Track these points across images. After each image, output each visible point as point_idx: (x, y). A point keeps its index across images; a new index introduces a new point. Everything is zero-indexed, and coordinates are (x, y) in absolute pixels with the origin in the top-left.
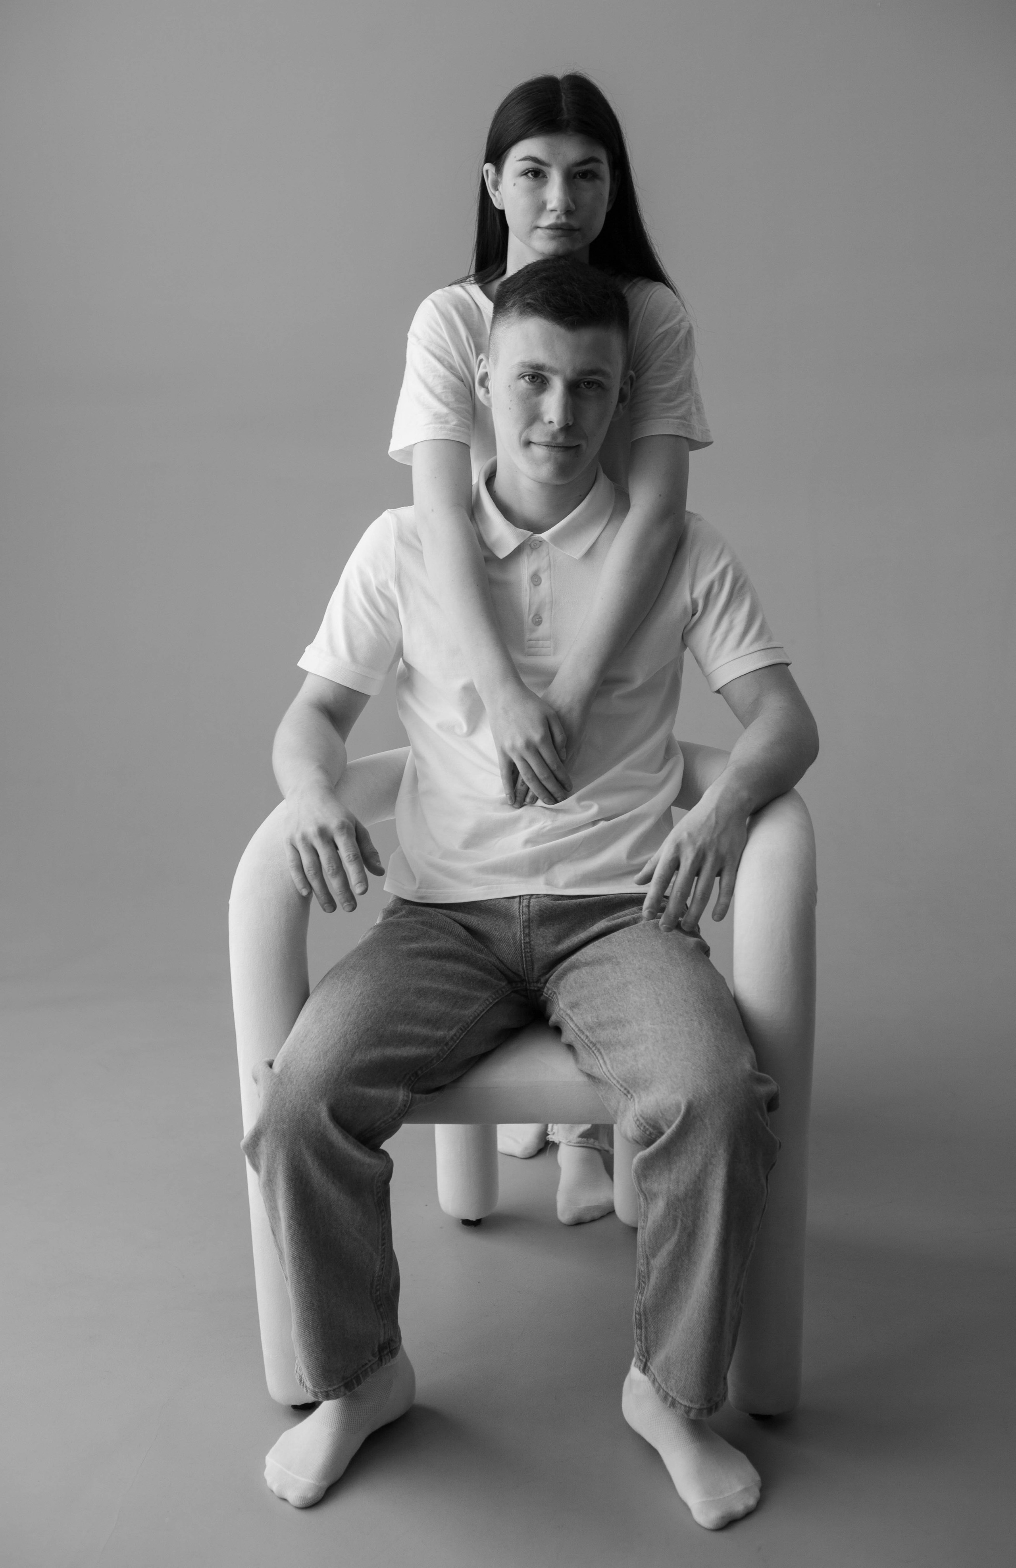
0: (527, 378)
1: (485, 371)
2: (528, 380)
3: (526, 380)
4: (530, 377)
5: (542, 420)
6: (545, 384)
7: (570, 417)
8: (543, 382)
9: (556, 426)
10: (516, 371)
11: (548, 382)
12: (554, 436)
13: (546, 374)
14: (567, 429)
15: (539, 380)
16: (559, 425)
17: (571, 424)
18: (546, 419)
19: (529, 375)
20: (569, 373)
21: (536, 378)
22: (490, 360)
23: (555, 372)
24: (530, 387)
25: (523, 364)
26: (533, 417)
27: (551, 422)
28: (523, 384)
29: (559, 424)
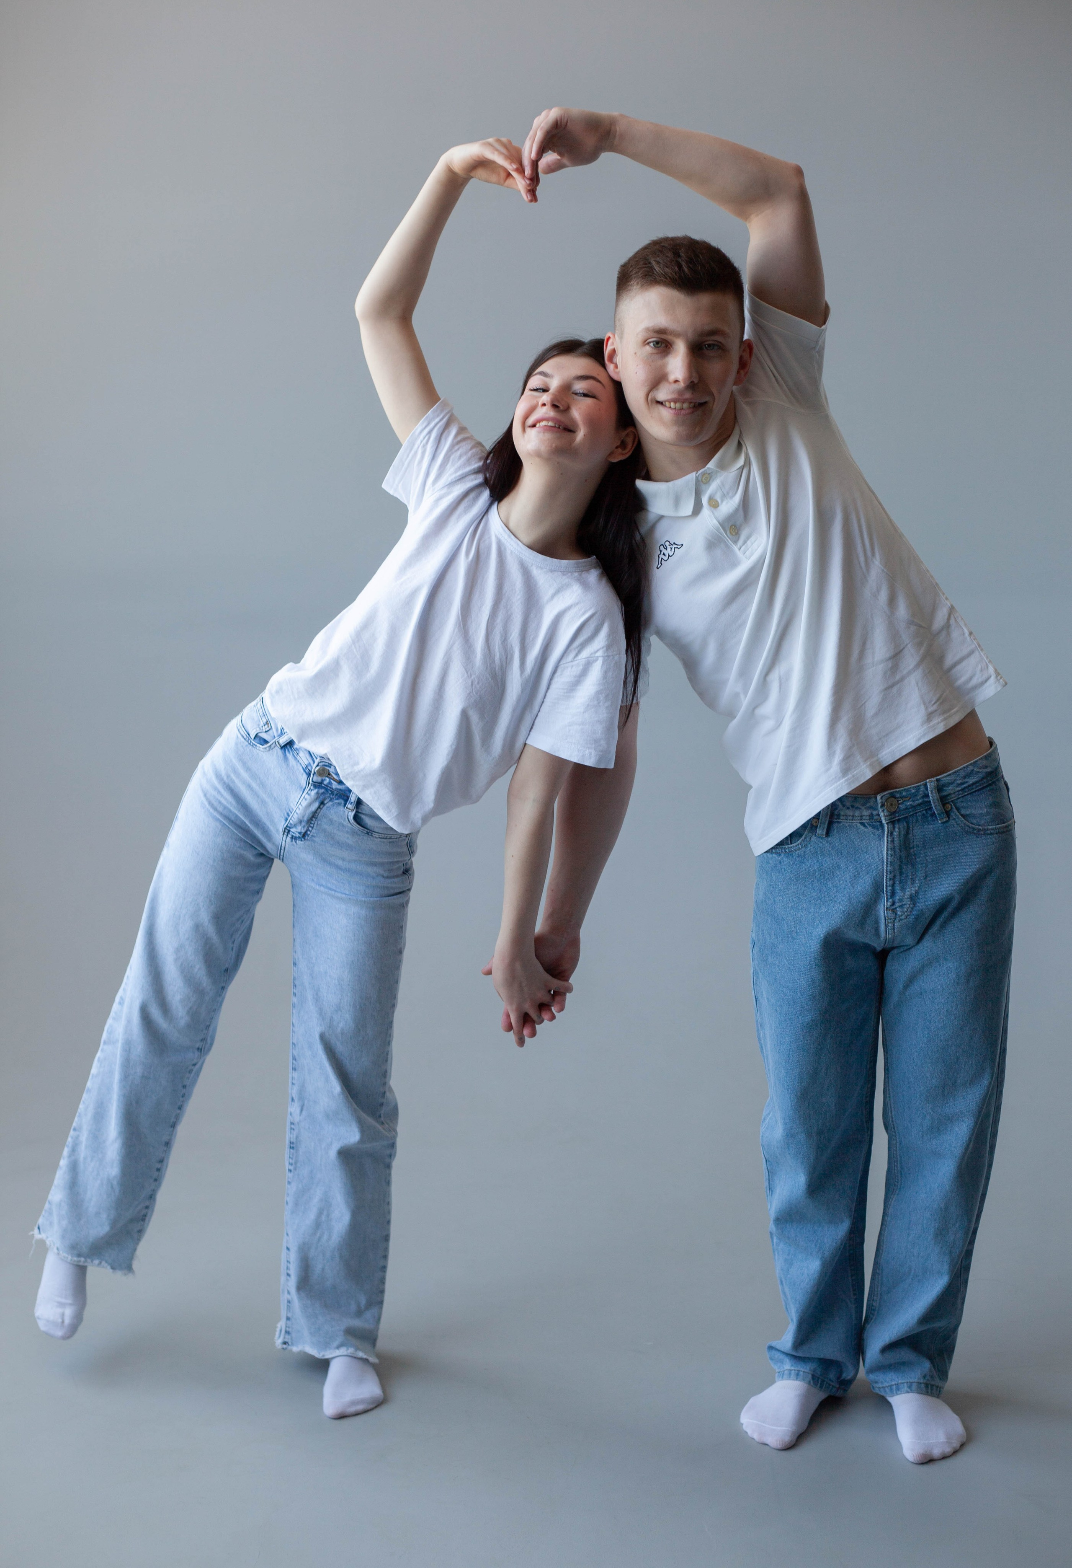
0: (652, 344)
1: (612, 347)
2: (653, 346)
3: (650, 346)
4: (655, 343)
5: (667, 380)
6: (669, 348)
7: (694, 374)
8: (666, 346)
9: (682, 385)
10: (640, 338)
11: (671, 346)
12: (680, 393)
13: (669, 337)
14: (692, 386)
15: (663, 345)
16: (684, 383)
17: (696, 381)
18: (672, 378)
19: (653, 342)
20: (690, 334)
21: (660, 344)
22: (616, 336)
23: (677, 335)
24: (654, 351)
25: (647, 330)
26: (658, 379)
27: (676, 381)
28: (648, 349)
29: (684, 380)
